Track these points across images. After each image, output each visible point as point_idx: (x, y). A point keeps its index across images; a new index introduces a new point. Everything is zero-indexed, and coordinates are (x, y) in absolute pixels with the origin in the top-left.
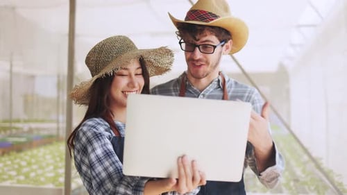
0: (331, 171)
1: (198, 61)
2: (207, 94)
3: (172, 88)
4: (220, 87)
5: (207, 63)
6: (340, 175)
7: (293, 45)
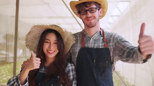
0: (124, 77)
1: (90, 18)
2: (94, 38)
3: (78, 36)
4: (101, 35)
5: (95, 17)
6: (127, 79)
7: (109, 23)
